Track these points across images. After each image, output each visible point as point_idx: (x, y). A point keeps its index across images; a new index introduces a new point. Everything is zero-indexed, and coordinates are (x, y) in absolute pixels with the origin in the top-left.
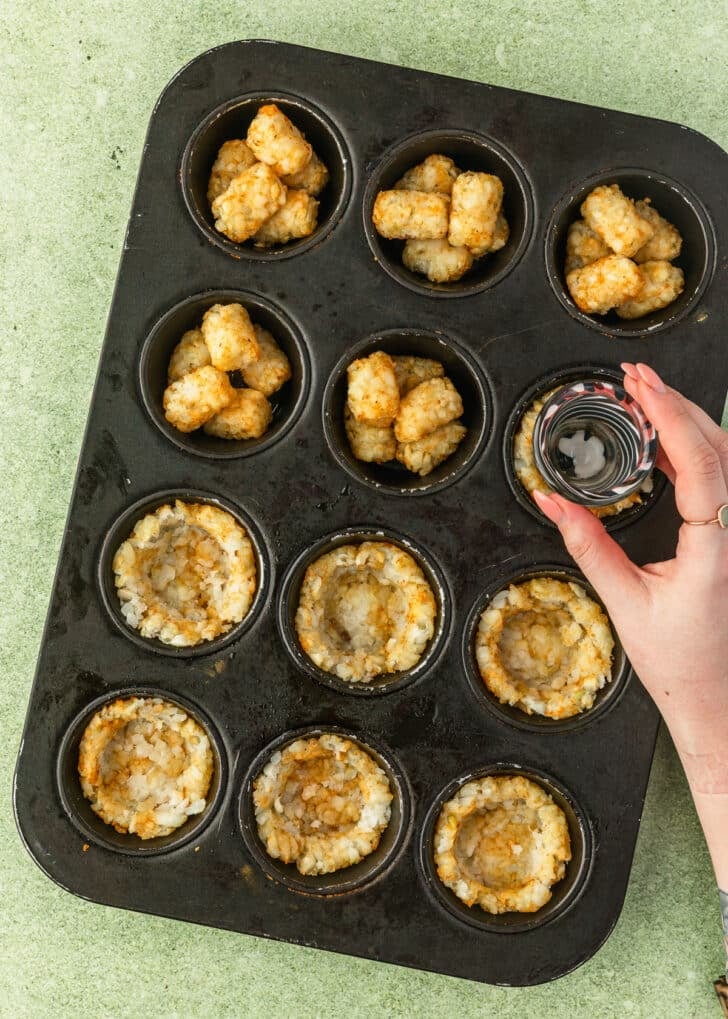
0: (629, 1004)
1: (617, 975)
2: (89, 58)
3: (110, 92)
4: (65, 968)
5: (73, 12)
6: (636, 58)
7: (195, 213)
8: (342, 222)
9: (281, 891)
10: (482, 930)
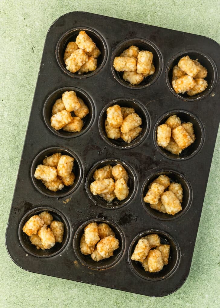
0: (188, 304)
1: (184, 296)
2: (25, 19)
3: (31, 29)
5: (20, 5)
6: (190, 19)
7: (60, 64)
8: (104, 66)
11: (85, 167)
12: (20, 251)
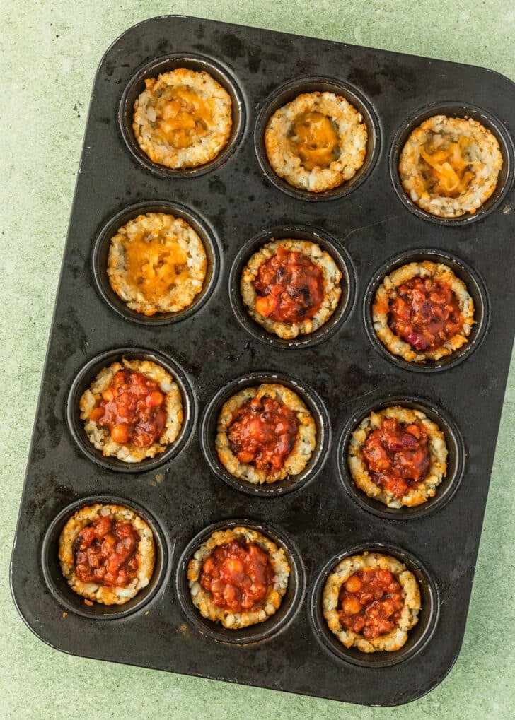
1: (442, 706)
2: (57, 36)
3: (73, 61)
4: (39, 700)
5: (46, 3)
6: (457, 37)
7: (130, 145)
8: (239, 148)
9: (209, 641)
10: (359, 666)
11: (200, 395)
12: (47, 604)
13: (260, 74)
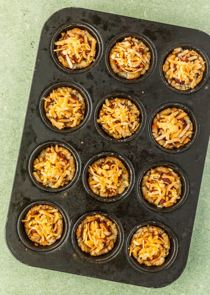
1: (180, 286)
2: (24, 15)
3: (31, 25)
4: (17, 283)
5: (20, 1)
6: (185, 15)
7: (55, 59)
9: (85, 261)
10: (145, 271)
11: (82, 161)
12: (20, 245)
13: (108, 31)
